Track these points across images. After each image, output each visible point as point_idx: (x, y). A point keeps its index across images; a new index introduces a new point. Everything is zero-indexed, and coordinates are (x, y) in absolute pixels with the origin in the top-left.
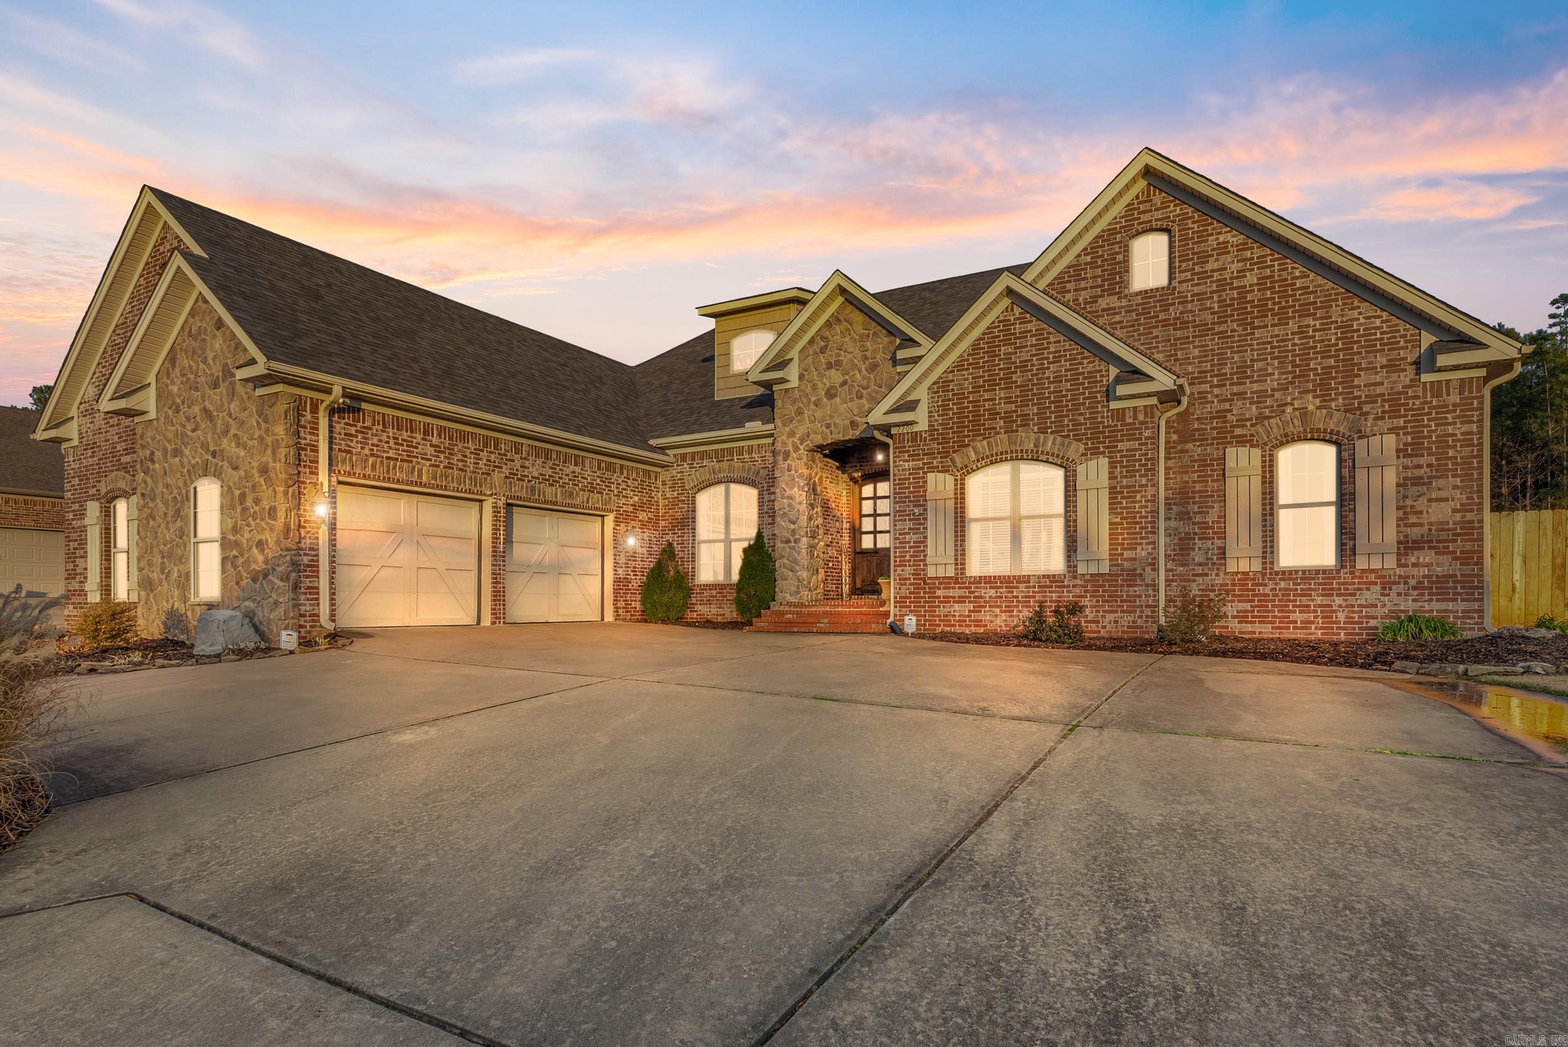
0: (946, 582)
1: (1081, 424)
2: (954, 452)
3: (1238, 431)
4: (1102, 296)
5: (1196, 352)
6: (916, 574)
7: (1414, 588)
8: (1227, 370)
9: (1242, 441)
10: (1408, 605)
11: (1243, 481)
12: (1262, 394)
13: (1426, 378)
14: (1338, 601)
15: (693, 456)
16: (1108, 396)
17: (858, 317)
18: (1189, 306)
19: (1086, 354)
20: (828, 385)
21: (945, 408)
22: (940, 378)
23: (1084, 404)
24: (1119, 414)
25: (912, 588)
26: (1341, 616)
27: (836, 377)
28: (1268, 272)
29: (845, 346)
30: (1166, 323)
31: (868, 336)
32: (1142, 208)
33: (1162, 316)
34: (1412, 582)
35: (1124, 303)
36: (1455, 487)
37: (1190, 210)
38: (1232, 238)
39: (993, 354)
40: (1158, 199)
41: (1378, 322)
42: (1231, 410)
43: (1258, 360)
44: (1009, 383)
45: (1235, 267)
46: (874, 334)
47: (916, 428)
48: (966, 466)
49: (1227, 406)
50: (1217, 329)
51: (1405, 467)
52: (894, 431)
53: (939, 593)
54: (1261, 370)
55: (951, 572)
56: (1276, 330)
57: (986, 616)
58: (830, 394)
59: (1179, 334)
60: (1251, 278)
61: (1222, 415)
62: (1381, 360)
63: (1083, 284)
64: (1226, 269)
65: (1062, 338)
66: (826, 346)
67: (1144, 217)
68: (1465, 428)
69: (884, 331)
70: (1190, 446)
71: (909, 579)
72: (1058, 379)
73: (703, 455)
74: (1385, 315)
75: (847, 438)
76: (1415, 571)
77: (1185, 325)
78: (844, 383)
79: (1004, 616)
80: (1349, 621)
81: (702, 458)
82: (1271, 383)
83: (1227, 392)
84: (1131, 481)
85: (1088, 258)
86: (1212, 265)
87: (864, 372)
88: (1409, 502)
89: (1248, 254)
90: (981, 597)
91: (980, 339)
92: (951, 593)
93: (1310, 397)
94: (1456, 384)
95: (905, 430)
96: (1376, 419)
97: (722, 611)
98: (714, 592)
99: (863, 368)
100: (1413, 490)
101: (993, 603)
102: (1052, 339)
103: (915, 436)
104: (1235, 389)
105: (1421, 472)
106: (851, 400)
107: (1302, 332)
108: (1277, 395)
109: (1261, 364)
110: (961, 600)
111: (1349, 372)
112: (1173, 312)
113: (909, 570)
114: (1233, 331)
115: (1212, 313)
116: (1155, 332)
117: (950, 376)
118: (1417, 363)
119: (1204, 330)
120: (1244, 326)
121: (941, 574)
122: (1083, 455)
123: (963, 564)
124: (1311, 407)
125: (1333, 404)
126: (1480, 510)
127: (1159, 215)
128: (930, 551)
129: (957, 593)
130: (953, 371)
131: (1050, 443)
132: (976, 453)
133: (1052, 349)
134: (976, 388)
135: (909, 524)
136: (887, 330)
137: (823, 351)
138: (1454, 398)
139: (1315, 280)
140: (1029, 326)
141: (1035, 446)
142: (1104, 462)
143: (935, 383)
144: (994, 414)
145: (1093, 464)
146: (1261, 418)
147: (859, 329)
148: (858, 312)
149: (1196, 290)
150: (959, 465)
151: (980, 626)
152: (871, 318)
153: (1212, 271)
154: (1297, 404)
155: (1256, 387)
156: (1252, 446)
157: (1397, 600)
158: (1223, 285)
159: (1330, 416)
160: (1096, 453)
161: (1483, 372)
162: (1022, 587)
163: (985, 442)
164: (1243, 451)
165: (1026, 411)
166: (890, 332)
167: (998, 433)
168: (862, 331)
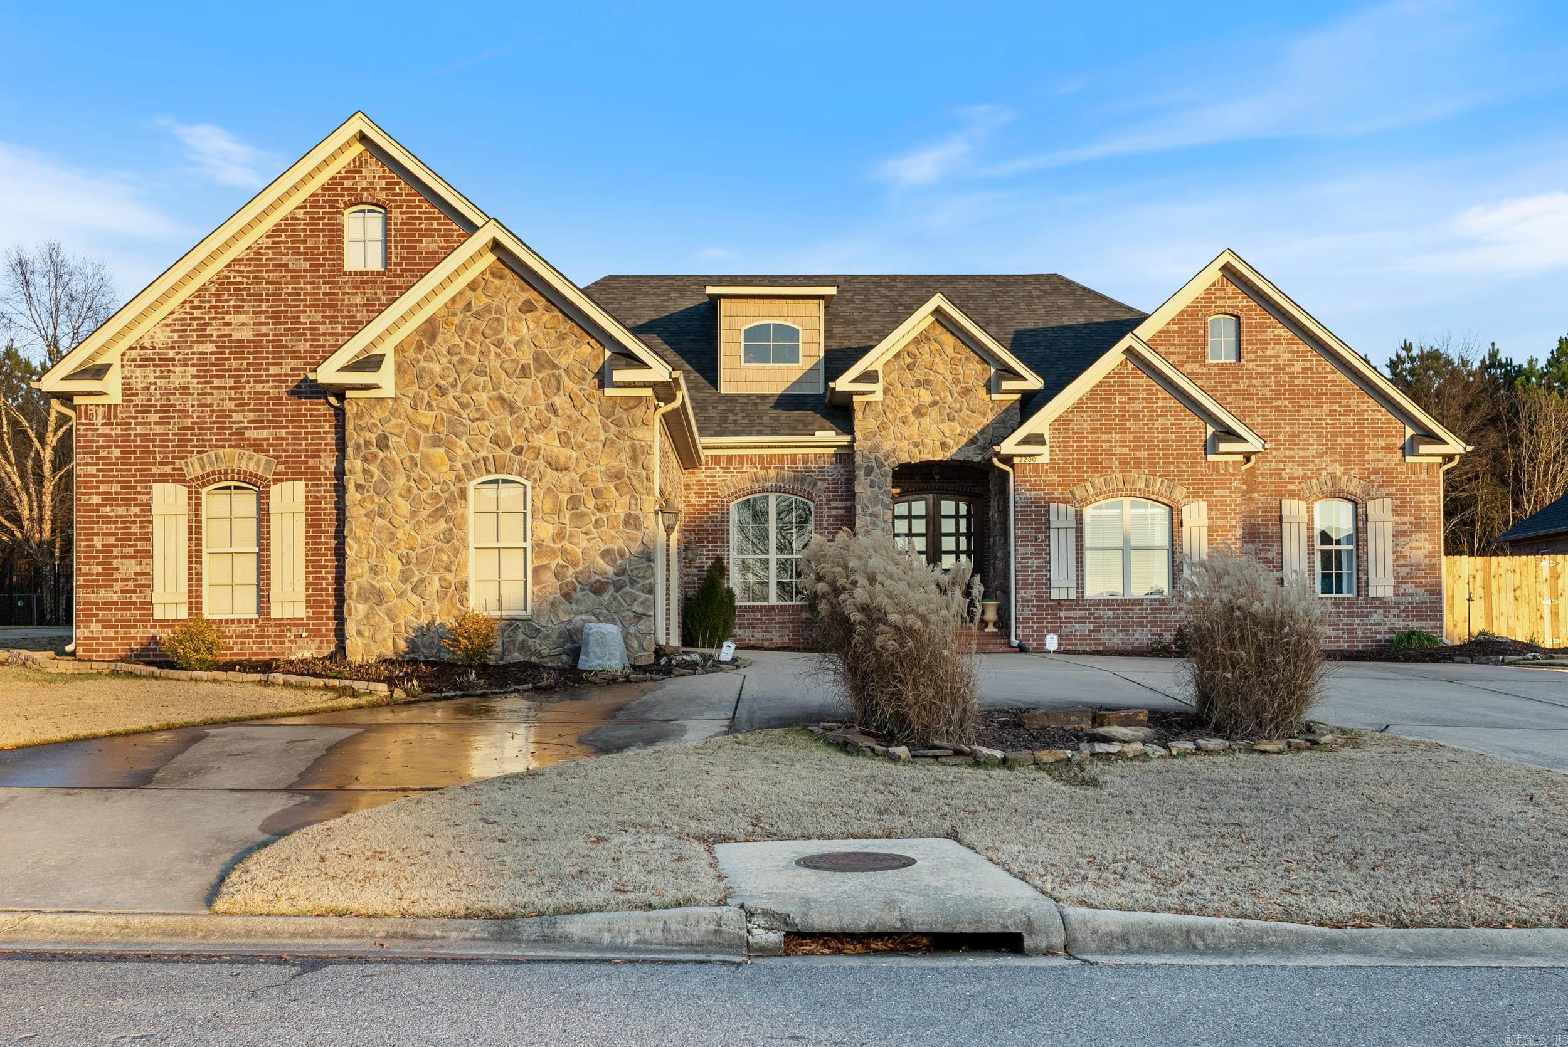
0: (1069, 604)
1: (1184, 471)
2: (1074, 485)
3: (1290, 487)
4: (1187, 362)
5: (1259, 420)
6: (1038, 597)
7: (1403, 611)
8: (1281, 437)
9: (1292, 495)
10: (1400, 624)
11: (1294, 526)
12: (1305, 459)
13: (1409, 459)
14: (1357, 621)
15: (729, 459)
16: (1205, 450)
17: (949, 340)
18: (1254, 382)
19: (1188, 412)
20: (917, 403)
21: (1065, 443)
22: (1061, 416)
23: (1186, 454)
24: (1215, 466)
25: (1034, 609)
26: (1360, 632)
27: (926, 396)
28: (1308, 365)
29: (935, 367)
30: (1237, 393)
31: (961, 360)
32: (1218, 294)
33: (1234, 387)
34: (1402, 607)
35: (1205, 371)
36: (1425, 540)
37: (1254, 304)
38: (1284, 333)
39: (1108, 400)
40: (1230, 289)
41: (1379, 415)
42: (1284, 470)
43: (1303, 432)
44: (1124, 430)
45: (1286, 356)
46: (966, 359)
47: (1038, 460)
48: (1086, 499)
49: (1281, 465)
50: (1276, 403)
51: (1397, 523)
52: (1016, 460)
53: (1062, 614)
54: (1305, 440)
55: (1073, 595)
56: (1315, 411)
57: (1104, 635)
58: (918, 412)
59: (1247, 403)
60: (1297, 367)
61: (1278, 472)
62: (1382, 443)
63: (1172, 349)
64: (1279, 357)
65: (1168, 395)
66: (914, 364)
67: (1220, 302)
68: (1431, 498)
69: (977, 358)
70: (1255, 495)
71: (1032, 601)
72: (1165, 431)
73: (742, 460)
74: (1384, 410)
75: (937, 459)
76: (1403, 599)
77: (1251, 397)
78: (934, 403)
79: (1121, 635)
80: (1365, 636)
81: (741, 463)
82: (1311, 452)
83: (1281, 454)
84: (1224, 522)
85: (1176, 328)
86: (1269, 352)
87: (956, 395)
88: (1399, 549)
89: (1295, 348)
90: (1100, 618)
91: (1097, 386)
92: (1072, 614)
93: (1337, 465)
94: (1425, 466)
95: (1028, 460)
96: (1380, 486)
97: (769, 636)
98: (759, 615)
99: (955, 390)
100: (1402, 540)
101: (1111, 623)
102: (1160, 396)
103: (1037, 467)
104: (1288, 453)
105: (1405, 527)
106: (943, 421)
107: (1331, 414)
108: (1317, 461)
109: (1304, 436)
110: (1082, 620)
111: (1363, 451)
112: (1243, 384)
113: (1031, 592)
114: (1286, 406)
115: (1271, 390)
116: (1229, 399)
117: (1071, 416)
118: (1403, 448)
119: (1265, 403)
120: (1293, 404)
121: (1064, 597)
122: (1186, 497)
123: (1083, 588)
124: (1338, 474)
125: (1352, 472)
126: (1439, 557)
127: (1230, 302)
128: (1053, 575)
129: (1078, 614)
130: (1072, 412)
131: (1158, 484)
132: (1094, 488)
133: (1160, 404)
134: (1094, 431)
135: (1031, 550)
136: (980, 357)
137: (910, 367)
138: (1424, 476)
139: (1340, 376)
140: (1141, 382)
141: (1146, 486)
142: (1204, 505)
143: (1056, 420)
144: (1111, 454)
145: (1194, 505)
146: (1305, 478)
147: (950, 351)
148: (949, 335)
149: (1259, 369)
150: (1079, 498)
151: (1099, 644)
152: (963, 342)
153: (1271, 356)
154: (1329, 469)
155: (1302, 453)
156: (1299, 499)
157: (1394, 620)
158: (1278, 369)
159: (1349, 480)
160: (1197, 497)
161: (1440, 460)
162: (1136, 609)
163: (1102, 479)
164: (1294, 502)
165: (1138, 454)
166: (983, 360)
167: (1114, 472)
168: (954, 355)
